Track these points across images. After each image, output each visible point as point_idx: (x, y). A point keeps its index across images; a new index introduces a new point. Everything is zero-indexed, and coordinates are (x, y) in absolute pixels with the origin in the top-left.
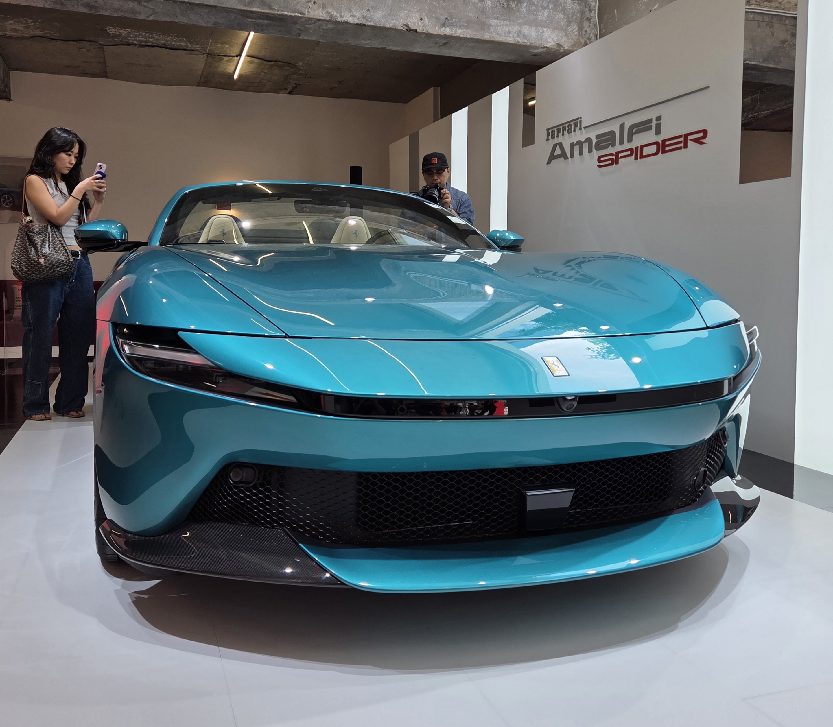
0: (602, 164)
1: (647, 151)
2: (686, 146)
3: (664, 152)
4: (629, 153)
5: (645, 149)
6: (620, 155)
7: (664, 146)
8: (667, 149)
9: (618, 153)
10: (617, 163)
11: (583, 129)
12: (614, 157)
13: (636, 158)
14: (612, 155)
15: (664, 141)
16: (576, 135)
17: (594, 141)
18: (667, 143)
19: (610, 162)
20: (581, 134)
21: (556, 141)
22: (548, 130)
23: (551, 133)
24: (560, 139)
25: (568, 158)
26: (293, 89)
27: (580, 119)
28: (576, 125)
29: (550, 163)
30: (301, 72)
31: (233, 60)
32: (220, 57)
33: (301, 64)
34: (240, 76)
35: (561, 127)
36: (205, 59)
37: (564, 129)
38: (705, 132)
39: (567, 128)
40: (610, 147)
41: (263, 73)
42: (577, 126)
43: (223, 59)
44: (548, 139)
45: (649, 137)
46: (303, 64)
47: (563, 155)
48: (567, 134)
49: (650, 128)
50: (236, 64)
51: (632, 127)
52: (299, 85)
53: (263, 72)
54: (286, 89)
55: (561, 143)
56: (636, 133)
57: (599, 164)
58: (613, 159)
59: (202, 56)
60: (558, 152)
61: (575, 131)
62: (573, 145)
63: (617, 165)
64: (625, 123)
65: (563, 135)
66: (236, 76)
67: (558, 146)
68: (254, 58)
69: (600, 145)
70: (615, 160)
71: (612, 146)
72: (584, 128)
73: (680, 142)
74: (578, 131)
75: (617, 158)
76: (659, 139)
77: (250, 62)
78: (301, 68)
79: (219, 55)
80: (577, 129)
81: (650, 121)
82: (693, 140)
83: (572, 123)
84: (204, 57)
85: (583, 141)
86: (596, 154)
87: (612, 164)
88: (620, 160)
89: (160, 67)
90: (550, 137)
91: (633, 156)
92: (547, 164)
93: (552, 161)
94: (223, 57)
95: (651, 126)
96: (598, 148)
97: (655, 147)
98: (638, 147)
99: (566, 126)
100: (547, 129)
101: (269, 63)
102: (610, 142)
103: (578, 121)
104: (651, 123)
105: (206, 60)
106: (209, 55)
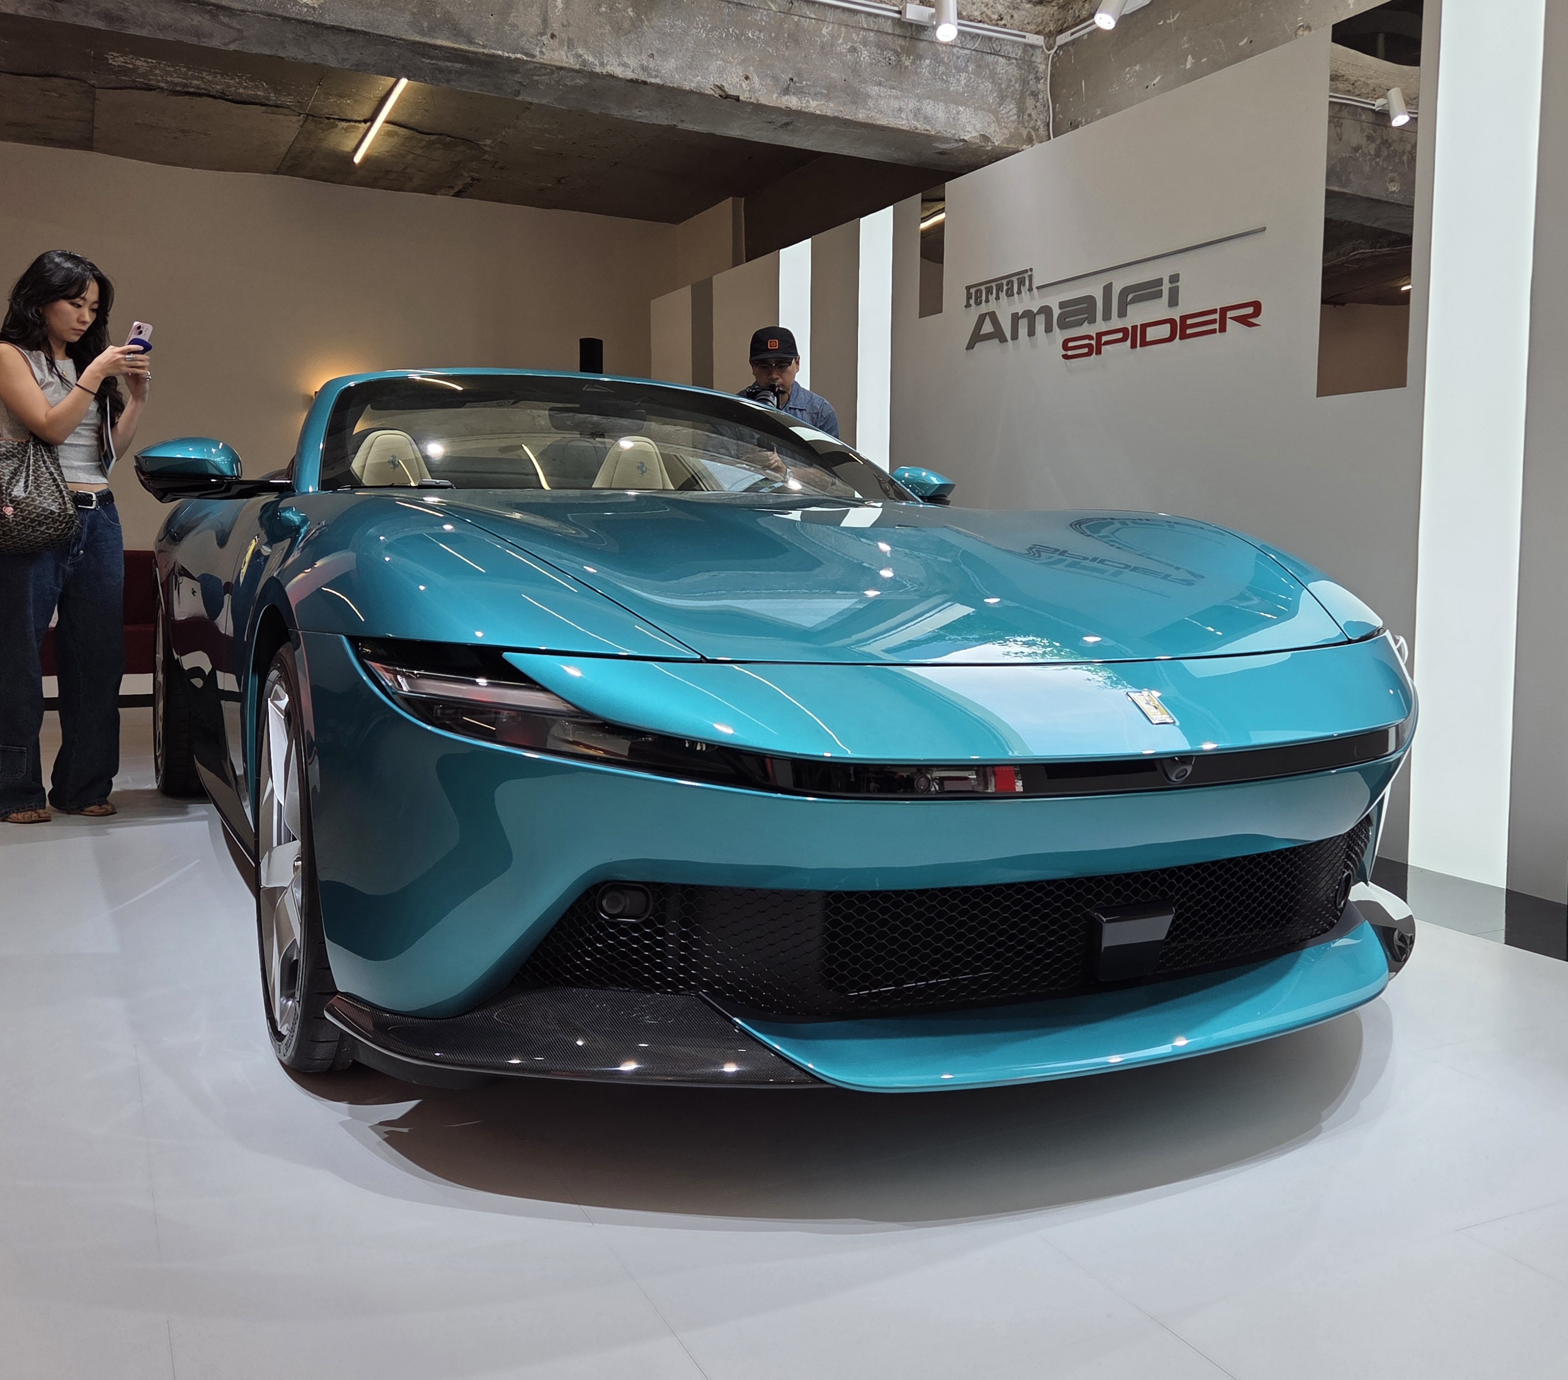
0: (1070, 353)
1: (1152, 333)
2: (1223, 329)
3: (1184, 336)
4: (1120, 335)
5: (1149, 329)
6: (1104, 339)
7: (1184, 326)
8: (1189, 331)
9: (1100, 335)
10: (1099, 352)
11: (1035, 290)
12: (1093, 342)
13: (1133, 346)
14: (1090, 338)
15: (1184, 318)
16: (1021, 301)
17: (1056, 312)
18: (1189, 322)
19: (1086, 350)
20: (1032, 298)
21: (984, 308)
22: (968, 288)
23: (975, 294)
24: (992, 306)
25: (1006, 341)
26: (464, 188)
27: (1029, 273)
28: (1021, 283)
29: (973, 348)
30: (486, 157)
31: (358, 128)
32: (332, 121)
33: (488, 142)
34: (366, 159)
35: (994, 285)
36: (301, 123)
37: (1000, 288)
38: (1257, 306)
39: (1005, 288)
40: (1086, 322)
41: (412, 156)
42: (1024, 285)
43: (337, 126)
44: (968, 305)
45: (1157, 310)
46: (492, 143)
47: (998, 334)
48: (1005, 297)
49: (1159, 295)
50: (360, 137)
51: (1125, 292)
52: (479, 180)
53: (413, 153)
54: (452, 187)
55: (994, 312)
56: (1134, 301)
57: (1064, 353)
58: (1091, 345)
59: (294, 119)
60: (988, 328)
61: (1019, 292)
62: (1015, 318)
63: (1099, 356)
64: (1114, 284)
65: (998, 298)
66: (357, 159)
67: (987, 318)
68: (398, 127)
69: (1067, 320)
70: (1095, 347)
71: (1089, 323)
72: (1038, 288)
73: (1214, 321)
74: (1026, 293)
75: (1099, 345)
76: (1176, 314)
77: (390, 134)
78: (488, 149)
79: (329, 118)
80: (1024, 289)
81: (1159, 282)
82: (1238, 319)
83: (1015, 279)
84: (300, 120)
85: (1035, 312)
86: (1059, 335)
87: (1089, 354)
88: (1103, 348)
89: (206, 134)
90: (972, 302)
91: (1129, 342)
92: (967, 349)
93: (977, 344)
94: (337, 122)
95: (1162, 290)
96: (1063, 325)
97: (1167, 327)
98: (1137, 326)
99: (1002, 284)
100: (966, 287)
101: (427, 138)
102: (1086, 316)
103: (1026, 275)
104: (1161, 285)
105: (302, 126)
106: (310, 118)
